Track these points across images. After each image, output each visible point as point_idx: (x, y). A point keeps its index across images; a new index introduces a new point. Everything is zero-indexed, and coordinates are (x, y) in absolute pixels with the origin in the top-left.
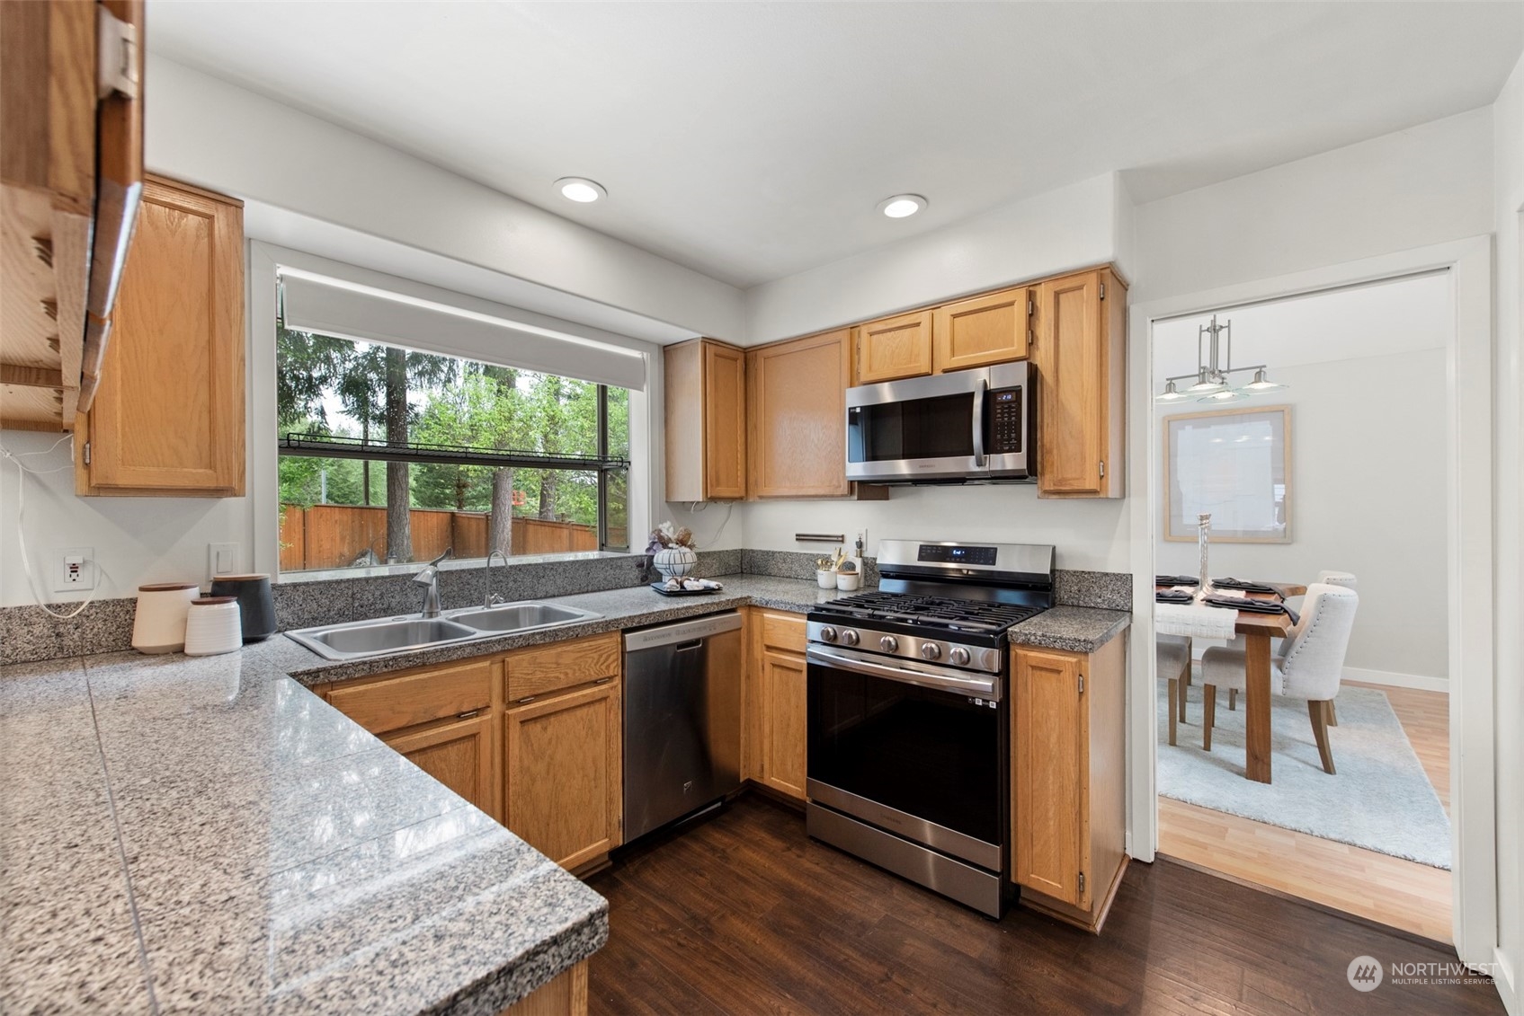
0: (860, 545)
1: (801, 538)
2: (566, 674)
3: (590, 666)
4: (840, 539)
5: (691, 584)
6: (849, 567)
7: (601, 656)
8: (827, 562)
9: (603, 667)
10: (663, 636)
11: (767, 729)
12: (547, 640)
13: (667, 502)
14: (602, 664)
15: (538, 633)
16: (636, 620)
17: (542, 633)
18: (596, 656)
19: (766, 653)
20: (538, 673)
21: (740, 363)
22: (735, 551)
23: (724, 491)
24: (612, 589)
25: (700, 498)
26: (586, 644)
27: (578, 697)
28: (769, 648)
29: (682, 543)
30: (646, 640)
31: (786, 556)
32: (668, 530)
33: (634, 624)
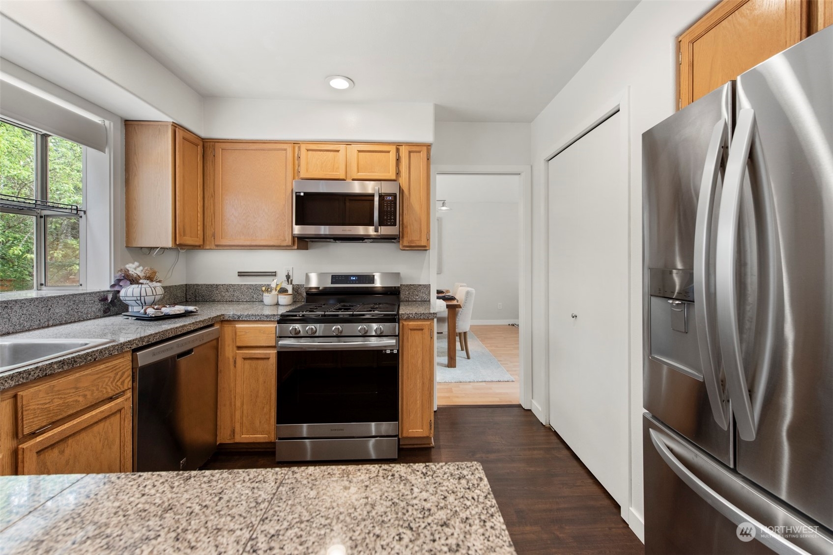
0: (288, 277)
1: (241, 274)
2: (85, 396)
3: (107, 385)
4: (274, 274)
5: (167, 310)
6: (283, 291)
7: (117, 374)
8: (268, 289)
9: (119, 383)
10: (167, 350)
11: (238, 404)
12: (66, 367)
13: (127, 247)
14: (117, 381)
15: (56, 363)
16: (146, 340)
17: (60, 361)
18: (112, 375)
19: (237, 351)
20: (56, 400)
21: (200, 148)
22: (180, 286)
23: (189, 241)
24: (75, 322)
25: (169, 244)
26: (103, 366)
27: (96, 415)
28: (239, 348)
29: (150, 279)
30: (154, 354)
31: (228, 287)
32: (134, 268)
33: (144, 344)
